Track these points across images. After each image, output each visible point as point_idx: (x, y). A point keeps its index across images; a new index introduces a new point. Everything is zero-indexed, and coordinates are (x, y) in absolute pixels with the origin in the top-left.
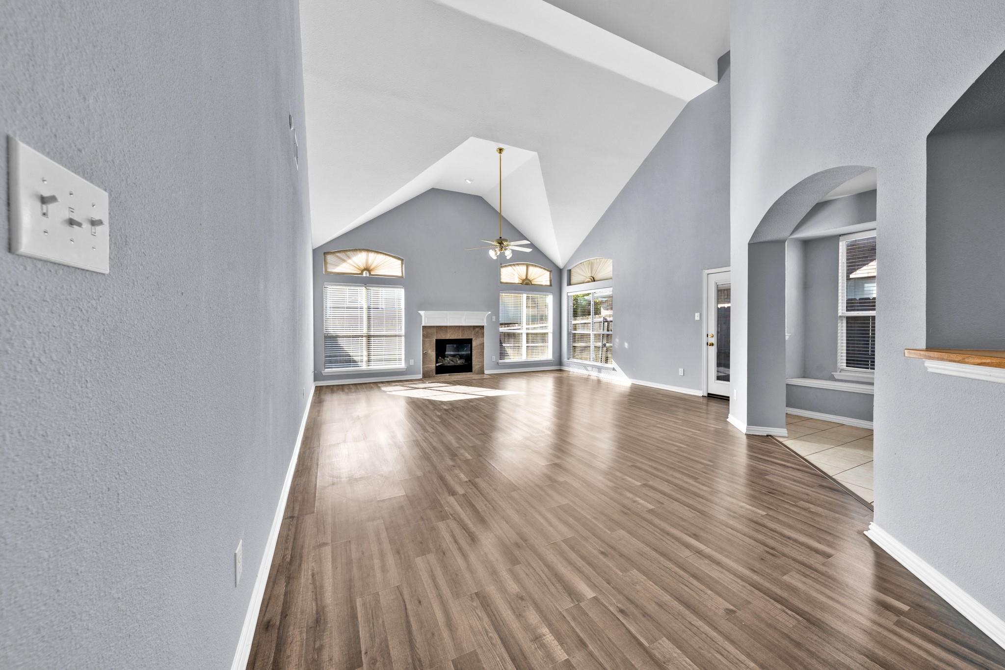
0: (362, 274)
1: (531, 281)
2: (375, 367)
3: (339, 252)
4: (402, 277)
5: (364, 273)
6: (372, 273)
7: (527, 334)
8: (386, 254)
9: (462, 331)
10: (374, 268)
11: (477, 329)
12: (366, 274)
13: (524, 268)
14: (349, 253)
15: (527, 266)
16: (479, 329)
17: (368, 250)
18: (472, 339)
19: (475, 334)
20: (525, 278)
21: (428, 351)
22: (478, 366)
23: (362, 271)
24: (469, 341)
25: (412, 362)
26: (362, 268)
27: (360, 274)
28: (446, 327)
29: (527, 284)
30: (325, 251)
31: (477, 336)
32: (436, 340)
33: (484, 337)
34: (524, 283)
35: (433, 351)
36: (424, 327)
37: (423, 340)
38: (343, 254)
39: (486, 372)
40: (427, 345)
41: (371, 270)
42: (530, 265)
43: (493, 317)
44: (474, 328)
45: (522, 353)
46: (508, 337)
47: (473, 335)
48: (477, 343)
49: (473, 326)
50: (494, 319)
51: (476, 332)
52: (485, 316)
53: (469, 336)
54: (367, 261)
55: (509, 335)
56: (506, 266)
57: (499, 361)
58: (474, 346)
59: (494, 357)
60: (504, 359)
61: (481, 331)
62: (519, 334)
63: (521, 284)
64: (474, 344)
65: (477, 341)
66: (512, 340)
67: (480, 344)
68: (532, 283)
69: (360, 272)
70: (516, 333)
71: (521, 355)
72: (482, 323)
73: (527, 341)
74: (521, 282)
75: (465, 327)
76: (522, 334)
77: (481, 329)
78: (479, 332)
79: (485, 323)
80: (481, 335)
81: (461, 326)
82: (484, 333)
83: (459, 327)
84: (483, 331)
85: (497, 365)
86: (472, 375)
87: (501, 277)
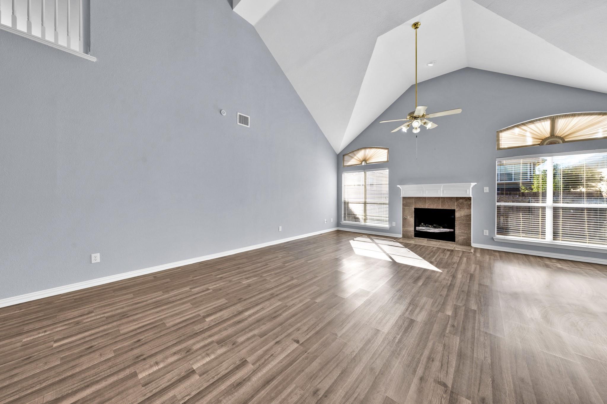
0: (361, 164)
1: (562, 139)
2: (369, 223)
3: (350, 153)
4: (387, 161)
6: (367, 162)
7: (555, 209)
8: (376, 148)
9: (442, 202)
10: (369, 159)
11: (461, 201)
12: (364, 163)
13: (547, 123)
14: (355, 152)
15: (553, 120)
16: (464, 200)
17: (365, 148)
18: (454, 210)
19: (458, 205)
20: (548, 135)
21: (407, 217)
22: (463, 238)
23: (362, 162)
24: (452, 212)
25: (394, 224)
26: (362, 160)
28: (425, 198)
29: (552, 143)
30: (344, 154)
31: (461, 207)
32: (415, 209)
33: (470, 209)
34: (545, 143)
35: (412, 217)
36: (404, 198)
37: (402, 208)
38: (352, 153)
39: (473, 245)
40: (407, 212)
41: (367, 160)
42: (560, 116)
43: (485, 188)
44: (457, 199)
45: (543, 233)
46: (517, 210)
47: (457, 206)
48: (462, 214)
49: (456, 197)
50: (486, 190)
51: (460, 204)
52: (472, 186)
53: (451, 207)
54: (365, 155)
55: (518, 209)
56: (508, 129)
57: (495, 236)
58: (457, 216)
59: (487, 231)
60: (507, 235)
61: (466, 203)
62: (538, 208)
63: (539, 144)
64: (457, 215)
65: (462, 212)
66: (522, 214)
67: (465, 216)
68: (566, 140)
69: (360, 163)
70: (531, 207)
71: (540, 235)
72: (467, 194)
73: (555, 217)
74: (538, 142)
75: (446, 199)
76: (544, 208)
77: (466, 200)
78: (464, 203)
79: (472, 195)
80: (468, 206)
81: (442, 198)
82: (471, 204)
83: (439, 198)
84: (469, 203)
85: (493, 241)
86: (455, 246)
87: (500, 142)
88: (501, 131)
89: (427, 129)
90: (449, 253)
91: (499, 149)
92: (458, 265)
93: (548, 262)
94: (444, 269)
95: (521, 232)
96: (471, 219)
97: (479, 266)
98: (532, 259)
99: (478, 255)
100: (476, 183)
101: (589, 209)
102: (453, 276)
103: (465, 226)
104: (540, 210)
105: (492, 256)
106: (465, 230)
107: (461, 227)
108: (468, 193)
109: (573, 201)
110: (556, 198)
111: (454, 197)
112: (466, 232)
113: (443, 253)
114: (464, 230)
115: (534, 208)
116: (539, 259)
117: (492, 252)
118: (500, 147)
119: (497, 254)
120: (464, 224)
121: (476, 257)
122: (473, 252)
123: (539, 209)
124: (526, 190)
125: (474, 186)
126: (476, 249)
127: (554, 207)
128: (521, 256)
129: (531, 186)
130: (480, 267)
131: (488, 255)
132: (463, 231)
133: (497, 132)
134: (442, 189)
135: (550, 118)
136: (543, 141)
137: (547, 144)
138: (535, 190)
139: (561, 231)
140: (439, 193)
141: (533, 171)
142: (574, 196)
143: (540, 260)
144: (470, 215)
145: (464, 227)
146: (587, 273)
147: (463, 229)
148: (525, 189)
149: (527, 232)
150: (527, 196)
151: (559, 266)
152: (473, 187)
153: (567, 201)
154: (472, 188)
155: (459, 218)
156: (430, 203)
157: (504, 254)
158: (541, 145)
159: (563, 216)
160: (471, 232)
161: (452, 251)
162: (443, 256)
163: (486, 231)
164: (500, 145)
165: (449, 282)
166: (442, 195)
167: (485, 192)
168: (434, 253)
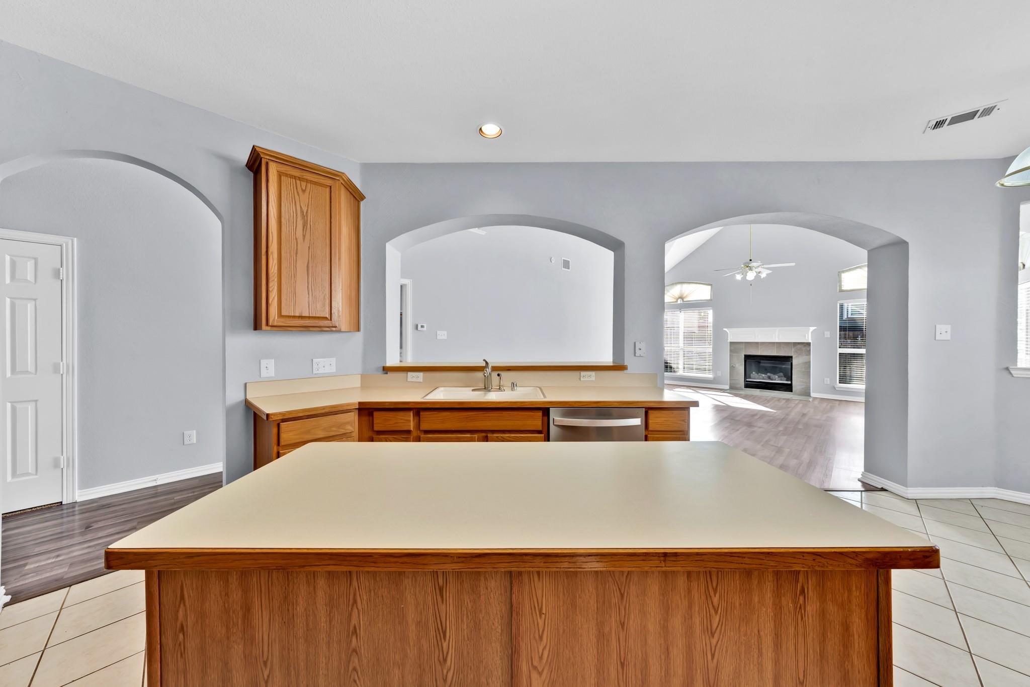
0: (677, 301)
2: (687, 373)
4: (711, 300)
5: (679, 300)
6: (685, 300)
8: (697, 283)
9: (777, 348)
10: (687, 295)
11: (800, 346)
14: (668, 288)
16: (802, 345)
17: (682, 283)
18: (792, 357)
19: (796, 351)
21: (735, 365)
22: (802, 387)
23: (677, 299)
24: (788, 359)
25: (719, 373)
26: (677, 297)
27: (675, 302)
28: (757, 343)
31: (800, 353)
32: (745, 355)
33: (810, 354)
35: (741, 365)
36: (731, 343)
37: (730, 355)
39: (813, 395)
40: (735, 359)
41: (686, 297)
43: (826, 333)
44: (795, 344)
46: (859, 357)
47: (794, 352)
48: (801, 361)
49: (793, 343)
50: (827, 334)
51: (799, 349)
52: (811, 331)
53: (787, 354)
54: (681, 291)
56: (850, 270)
57: (837, 385)
58: (795, 364)
59: (828, 379)
60: (850, 383)
61: (805, 348)
64: (795, 362)
65: (800, 359)
67: (804, 363)
69: (675, 300)
72: (807, 339)
75: (781, 344)
77: (805, 345)
78: (803, 349)
79: (812, 340)
80: (807, 352)
81: (777, 343)
82: (810, 350)
83: (774, 343)
84: (808, 349)
85: (834, 390)
86: (792, 396)
87: (842, 284)
88: (843, 272)
89: (762, 277)
90: (784, 401)
91: (841, 291)
92: (792, 408)
94: (778, 410)
96: (810, 367)
99: (816, 404)
100: (815, 328)
103: (804, 374)
107: (799, 376)
111: (791, 343)
112: (804, 380)
113: (779, 401)
117: (833, 401)
118: (842, 289)
119: (837, 403)
120: (803, 372)
122: (813, 400)
125: (813, 330)
126: (815, 398)
131: (829, 404)
133: (838, 272)
134: (777, 334)
140: (774, 338)
144: (810, 362)
145: (802, 375)
147: (802, 378)
154: (812, 332)
155: (797, 365)
156: (763, 349)
157: (843, 402)
160: (810, 381)
161: (789, 399)
162: (778, 403)
163: (826, 378)
164: (842, 286)
165: (783, 417)
166: (777, 341)
167: (826, 336)
168: (768, 401)
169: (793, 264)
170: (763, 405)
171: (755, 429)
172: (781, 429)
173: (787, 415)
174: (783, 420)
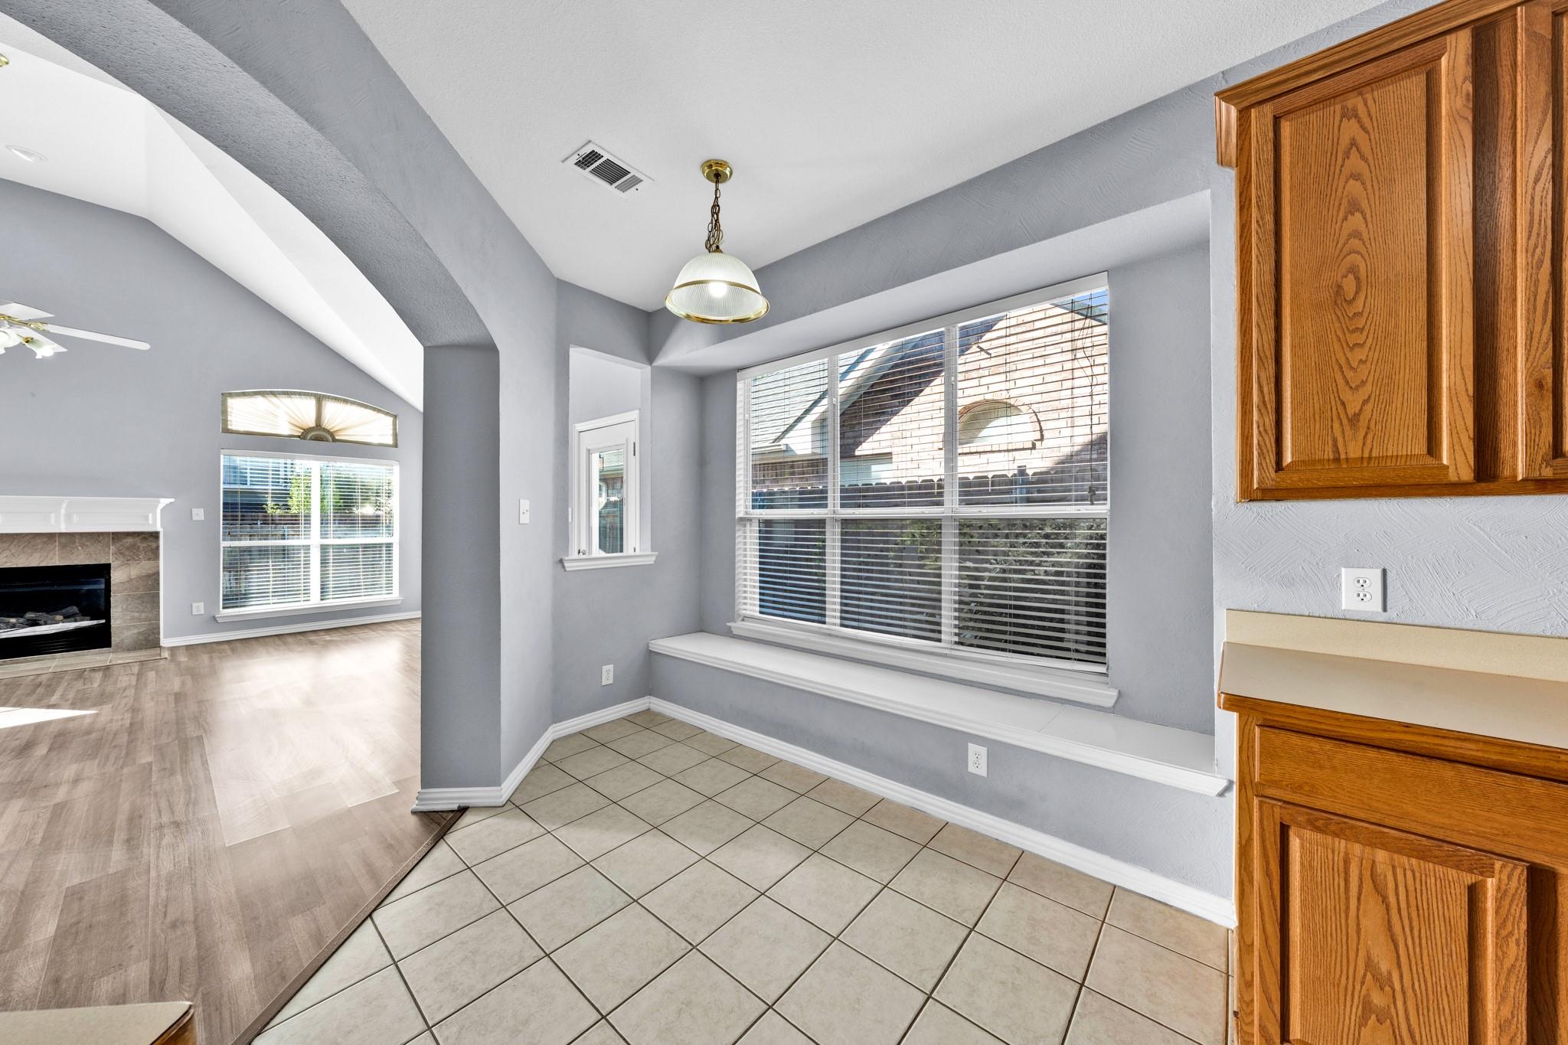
1: (332, 434)
7: (324, 549)
9: (65, 546)
11: (130, 541)
13: (311, 403)
15: (319, 400)
16: (137, 539)
18: (109, 566)
19: (119, 553)
20: (312, 424)
22: (136, 631)
24: (104, 570)
29: (317, 439)
31: (129, 556)
33: (157, 557)
34: (308, 437)
39: (165, 642)
42: (329, 397)
43: (195, 511)
44: (117, 536)
45: (307, 591)
46: (260, 555)
47: (115, 555)
48: (132, 574)
49: (113, 533)
50: (199, 514)
51: (128, 549)
52: (161, 506)
53: (95, 560)
55: (263, 552)
56: (244, 394)
57: (219, 612)
58: (118, 581)
59: (202, 605)
60: (244, 606)
61: (145, 545)
62: (299, 548)
63: (299, 437)
64: (117, 576)
65: (132, 568)
66: (272, 562)
67: (143, 576)
68: (337, 438)
70: (288, 546)
71: (303, 596)
72: (149, 524)
73: (324, 562)
74: (298, 432)
75: (77, 536)
76: (307, 548)
77: (145, 539)
78: (139, 547)
79: (162, 526)
80: (149, 553)
81: (61, 534)
82: (158, 548)
83: (51, 536)
84: (154, 545)
85: (213, 623)
86: (111, 656)
87: (229, 418)
88: (231, 396)
89: (39, 356)
90: (99, 675)
91: (226, 430)
92: (136, 689)
93: (313, 638)
94: (100, 707)
95: (271, 594)
96: (158, 584)
97: (190, 677)
98: (290, 639)
99: (183, 658)
100: (172, 500)
101: (366, 547)
102: (133, 710)
103: (143, 602)
104: (302, 551)
105: (214, 652)
106: (143, 612)
107: (129, 607)
108: (150, 522)
109: (346, 534)
110: (325, 531)
111: (108, 533)
112: (144, 615)
113: (82, 680)
114: (137, 612)
115: (293, 548)
116: (300, 637)
117: (214, 645)
118: (229, 427)
119: (226, 647)
120: (139, 597)
121: (179, 664)
122: (167, 656)
123: (300, 550)
124: (277, 508)
125: (167, 505)
126: (173, 650)
127: (321, 545)
128: (271, 639)
129: (287, 501)
130: (192, 678)
131: (205, 653)
132: (136, 614)
133: (222, 394)
134: (63, 511)
135: (315, 395)
136: (305, 434)
137: (311, 439)
138: (294, 511)
139: (331, 584)
140: (53, 522)
141: (292, 468)
142: (347, 527)
143: (302, 638)
144: (157, 574)
145: (138, 604)
146: (362, 639)
147: (137, 610)
148: (275, 507)
149: (281, 593)
150: (281, 524)
151: (328, 638)
152: (164, 507)
153: (338, 534)
154: (162, 510)
155: (123, 583)
156: (13, 551)
157: (238, 645)
158: (303, 439)
159: (334, 559)
160: (159, 615)
161: (107, 668)
162: (84, 685)
163: (197, 604)
164: (229, 423)
165: (127, 722)
166: (63, 528)
167: (195, 518)
168: (49, 686)
169: (144, 346)
170: (38, 703)
171: (61, 794)
172: (145, 757)
173: (134, 710)
174: (133, 729)
